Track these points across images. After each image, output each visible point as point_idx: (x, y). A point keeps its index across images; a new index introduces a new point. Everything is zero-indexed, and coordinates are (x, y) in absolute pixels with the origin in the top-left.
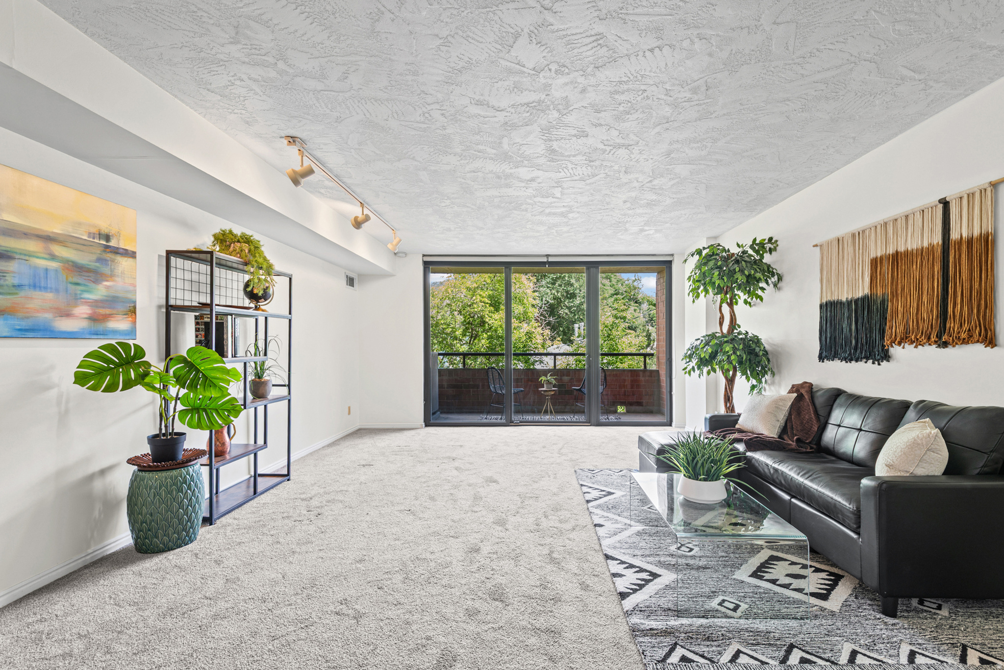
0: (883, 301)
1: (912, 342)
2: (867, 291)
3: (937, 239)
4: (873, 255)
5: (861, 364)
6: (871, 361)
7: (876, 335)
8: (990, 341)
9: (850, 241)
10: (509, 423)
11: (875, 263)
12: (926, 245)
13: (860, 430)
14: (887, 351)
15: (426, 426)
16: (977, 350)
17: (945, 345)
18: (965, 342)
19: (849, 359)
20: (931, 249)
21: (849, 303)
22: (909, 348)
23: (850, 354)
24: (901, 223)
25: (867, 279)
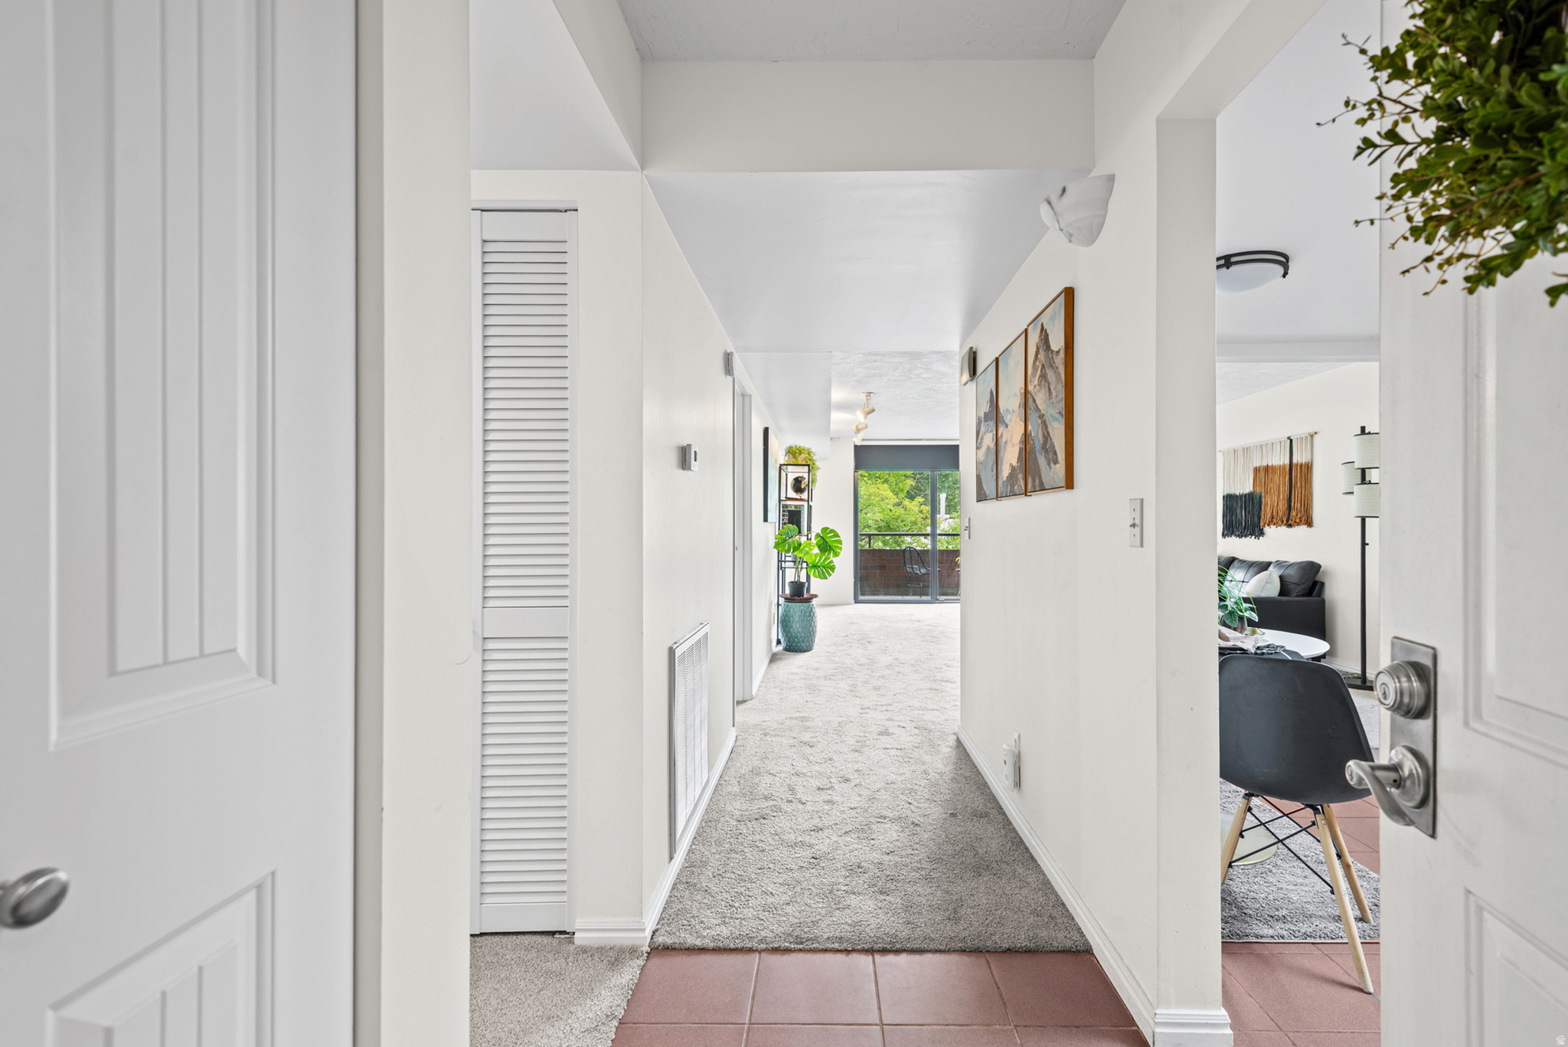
0: (1260, 497)
1: (1275, 524)
2: (1251, 489)
3: (1287, 462)
4: (1255, 465)
5: (1248, 538)
6: (1253, 537)
7: (1256, 519)
8: (1310, 524)
9: (1241, 452)
10: (934, 601)
11: (1257, 470)
12: (1282, 464)
13: (1243, 582)
14: (1262, 529)
15: (856, 603)
16: (1303, 528)
17: (1290, 526)
18: (1298, 524)
19: (1240, 536)
20: (1284, 466)
21: (1241, 496)
22: (1273, 527)
23: (1241, 533)
24: (1270, 446)
25: (1252, 481)
